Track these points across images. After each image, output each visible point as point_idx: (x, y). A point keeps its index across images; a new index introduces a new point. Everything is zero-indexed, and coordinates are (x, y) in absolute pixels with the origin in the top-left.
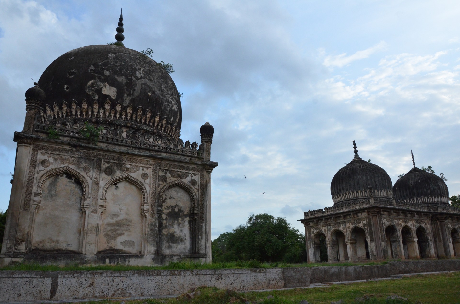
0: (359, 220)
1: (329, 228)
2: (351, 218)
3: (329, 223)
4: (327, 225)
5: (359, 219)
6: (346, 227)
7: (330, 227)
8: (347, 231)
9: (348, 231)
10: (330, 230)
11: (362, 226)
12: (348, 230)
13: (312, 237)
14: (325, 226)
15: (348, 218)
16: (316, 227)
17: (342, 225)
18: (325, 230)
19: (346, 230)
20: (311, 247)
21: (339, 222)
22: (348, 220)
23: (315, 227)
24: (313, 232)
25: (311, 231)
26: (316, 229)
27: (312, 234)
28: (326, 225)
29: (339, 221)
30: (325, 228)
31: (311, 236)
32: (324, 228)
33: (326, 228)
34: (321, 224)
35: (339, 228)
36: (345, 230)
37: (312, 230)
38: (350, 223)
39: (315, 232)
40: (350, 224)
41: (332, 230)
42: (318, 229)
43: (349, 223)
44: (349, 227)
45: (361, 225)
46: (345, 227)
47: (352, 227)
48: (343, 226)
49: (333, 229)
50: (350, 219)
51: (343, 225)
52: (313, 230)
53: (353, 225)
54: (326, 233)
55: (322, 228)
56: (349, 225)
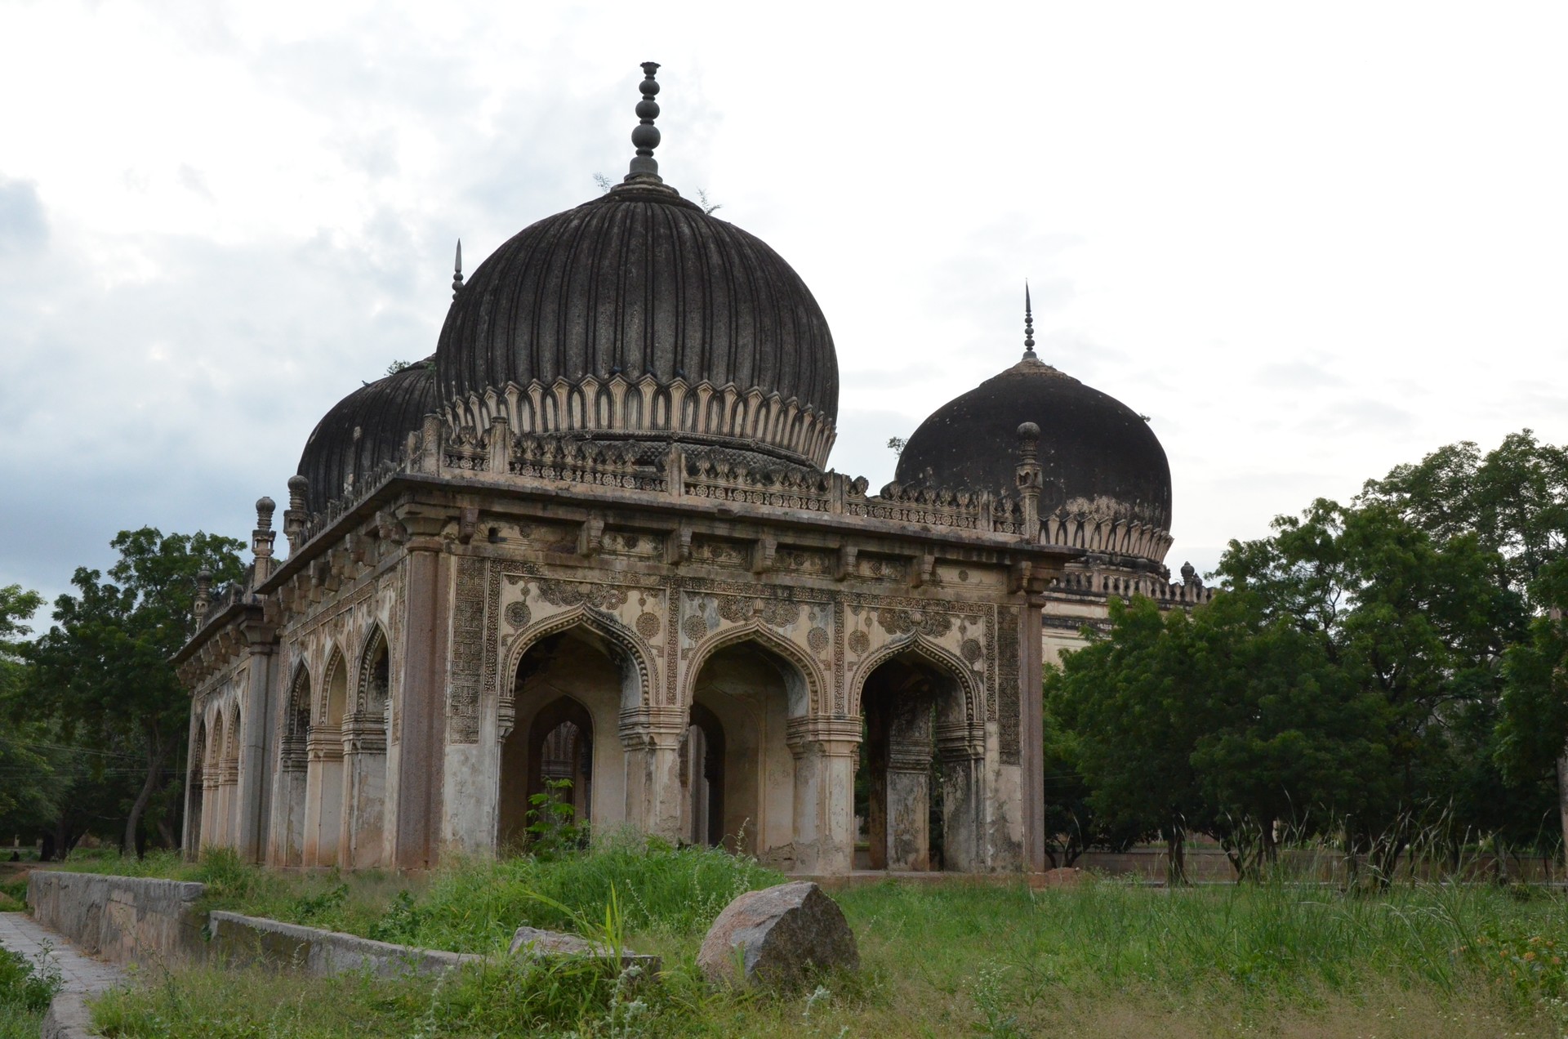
0: (940, 610)
1: (689, 607)
2: (886, 584)
3: (702, 574)
4: (678, 586)
5: (938, 602)
6: (839, 630)
7: (702, 607)
8: (839, 666)
9: (851, 664)
10: (695, 628)
11: (958, 652)
12: (850, 656)
13: (501, 651)
14: (653, 591)
15: (863, 580)
16: (561, 575)
17: (805, 610)
18: (648, 622)
19: (839, 654)
20: (470, 734)
21: (790, 588)
22: (864, 589)
23: (547, 573)
24: (518, 613)
25: (496, 594)
26: (549, 591)
27: (505, 628)
28: (665, 579)
29: (787, 580)
30: (650, 601)
31: (493, 641)
32: (642, 602)
33: (657, 606)
34: (620, 564)
35: (781, 631)
36: (827, 653)
37: (510, 593)
38: (874, 616)
39: (545, 613)
40: (868, 622)
41: (709, 634)
42: (577, 597)
43: (863, 615)
44: (860, 640)
45: (950, 643)
46: (831, 632)
47: (886, 647)
48: (819, 623)
49: (725, 624)
50: (876, 589)
51: (812, 617)
52: (525, 592)
53: (890, 631)
54: (659, 640)
55: (624, 600)
56: (862, 627)
